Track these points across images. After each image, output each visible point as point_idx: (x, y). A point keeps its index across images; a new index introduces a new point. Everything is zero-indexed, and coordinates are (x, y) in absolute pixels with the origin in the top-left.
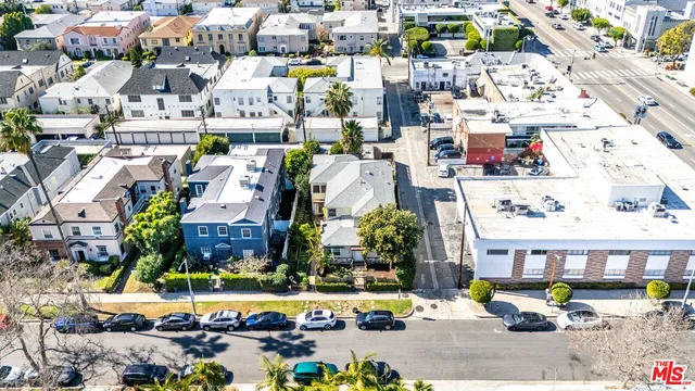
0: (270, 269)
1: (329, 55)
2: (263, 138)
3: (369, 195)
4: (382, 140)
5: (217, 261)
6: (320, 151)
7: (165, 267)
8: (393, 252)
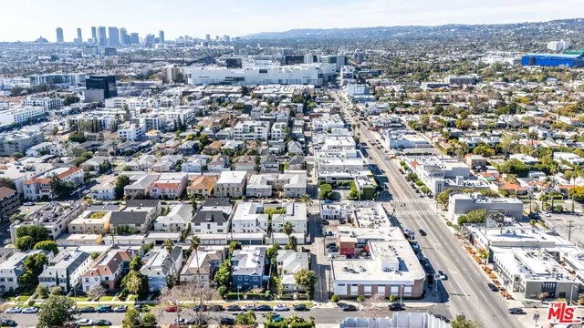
0: (264, 292)
1: (282, 198)
2: (255, 242)
3: (299, 265)
4: (306, 243)
5: (244, 289)
6: (280, 248)
7: (226, 292)
8: (306, 285)
